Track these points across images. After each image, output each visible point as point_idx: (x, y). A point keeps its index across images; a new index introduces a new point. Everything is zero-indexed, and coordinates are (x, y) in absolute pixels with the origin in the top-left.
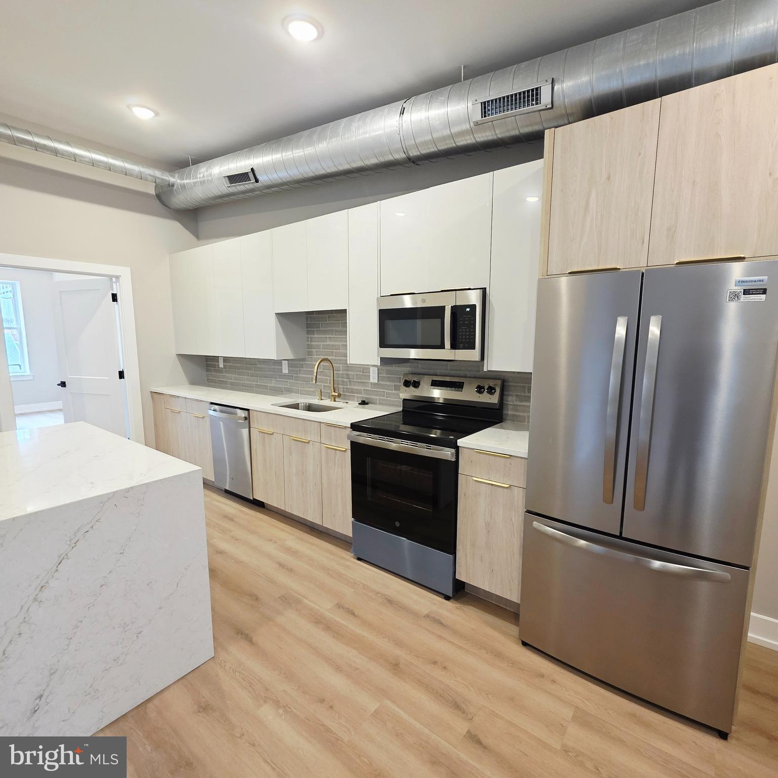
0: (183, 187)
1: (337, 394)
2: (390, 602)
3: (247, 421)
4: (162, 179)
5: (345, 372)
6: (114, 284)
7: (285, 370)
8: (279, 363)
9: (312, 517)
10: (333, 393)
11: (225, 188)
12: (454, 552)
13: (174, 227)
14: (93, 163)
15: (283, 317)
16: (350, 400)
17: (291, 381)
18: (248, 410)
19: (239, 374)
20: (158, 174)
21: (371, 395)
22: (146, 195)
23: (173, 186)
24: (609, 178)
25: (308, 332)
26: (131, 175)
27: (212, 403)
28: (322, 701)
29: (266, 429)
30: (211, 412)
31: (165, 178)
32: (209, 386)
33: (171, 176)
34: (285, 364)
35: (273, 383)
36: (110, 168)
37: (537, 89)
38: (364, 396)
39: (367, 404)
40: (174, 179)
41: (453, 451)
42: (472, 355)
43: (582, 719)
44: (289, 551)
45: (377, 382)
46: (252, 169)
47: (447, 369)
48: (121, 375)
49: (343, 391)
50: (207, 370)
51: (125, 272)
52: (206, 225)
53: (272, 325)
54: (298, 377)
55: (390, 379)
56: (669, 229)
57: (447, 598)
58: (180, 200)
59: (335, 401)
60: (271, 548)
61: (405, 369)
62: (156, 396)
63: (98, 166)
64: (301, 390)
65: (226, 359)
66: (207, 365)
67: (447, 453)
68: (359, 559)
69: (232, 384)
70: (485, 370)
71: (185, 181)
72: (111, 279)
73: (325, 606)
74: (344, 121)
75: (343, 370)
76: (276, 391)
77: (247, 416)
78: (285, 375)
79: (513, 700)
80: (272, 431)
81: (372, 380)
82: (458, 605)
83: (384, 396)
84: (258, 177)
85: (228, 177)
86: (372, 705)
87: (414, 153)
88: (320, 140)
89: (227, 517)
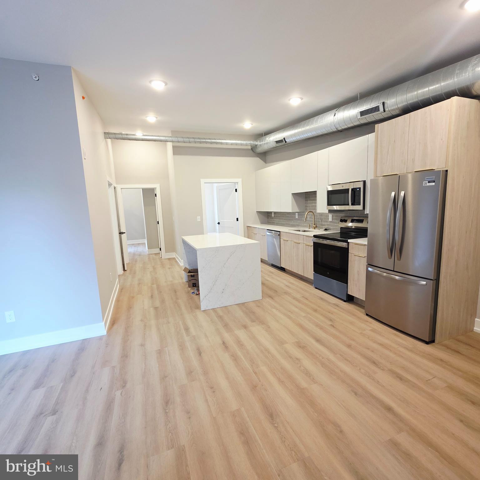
0: (260, 145)
1: (315, 226)
2: (322, 299)
3: (279, 236)
4: (253, 144)
5: (320, 217)
6: (236, 185)
7: (297, 217)
8: (294, 213)
9: (300, 273)
10: (314, 226)
11: (275, 145)
12: (347, 283)
13: (257, 160)
14: (232, 144)
15: (295, 195)
16: (320, 229)
17: (299, 221)
18: (280, 232)
19: (280, 219)
20: (252, 142)
21: (330, 226)
22: (248, 149)
23: (257, 145)
24: (395, 141)
25: (306, 200)
26: (243, 145)
27: (268, 230)
28: (290, 311)
29: (285, 239)
30: (268, 233)
31: (254, 143)
32: (268, 224)
33: (256, 142)
34: (297, 214)
35: (292, 223)
36: (237, 144)
37: (378, 106)
38: (326, 227)
39: (328, 230)
40: (258, 143)
41: (346, 244)
42: (360, 207)
43: (373, 330)
44: (291, 283)
45: (331, 220)
46: (284, 138)
47: (359, 214)
48: (237, 219)
49: (319, 225)
50: (268, 218)
51: (239, 180)
52: (269, 157)
53: (290, 198)
54: (302, 219)
55: (336, 219)
56: (413, 159)
57: (345, 301)
58: (259, 150)
59: (315, 229)
60: (285, 282)
61: (342, 215)
62: (249, 227)
63: (233, 144)
64: (303, 225)
65: (275, 213)
66: (268, 216)
67: (344, 245)
68: (316, 288)
69: (276, 223)
70: (365, 213)
71: (261, 143)
72: (235, 184)
73: (298, 296)
74: (316, 118)
75: (319, 216)
76: (293, 226)
77: (279, 234)
78: (297, 219)
79: (352, 323)
80: (287, 240)
81: (330, 220)
82: (348, 304)
83: (334, 227)
84: (286, 140)
85: (276, 141)
86: (304, 314)
87: (340, 129)
88: (307, 126)
89: (271, 272)
